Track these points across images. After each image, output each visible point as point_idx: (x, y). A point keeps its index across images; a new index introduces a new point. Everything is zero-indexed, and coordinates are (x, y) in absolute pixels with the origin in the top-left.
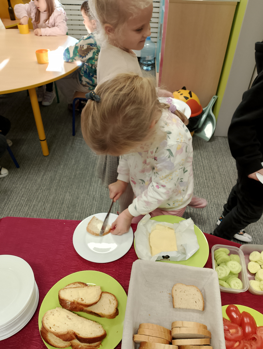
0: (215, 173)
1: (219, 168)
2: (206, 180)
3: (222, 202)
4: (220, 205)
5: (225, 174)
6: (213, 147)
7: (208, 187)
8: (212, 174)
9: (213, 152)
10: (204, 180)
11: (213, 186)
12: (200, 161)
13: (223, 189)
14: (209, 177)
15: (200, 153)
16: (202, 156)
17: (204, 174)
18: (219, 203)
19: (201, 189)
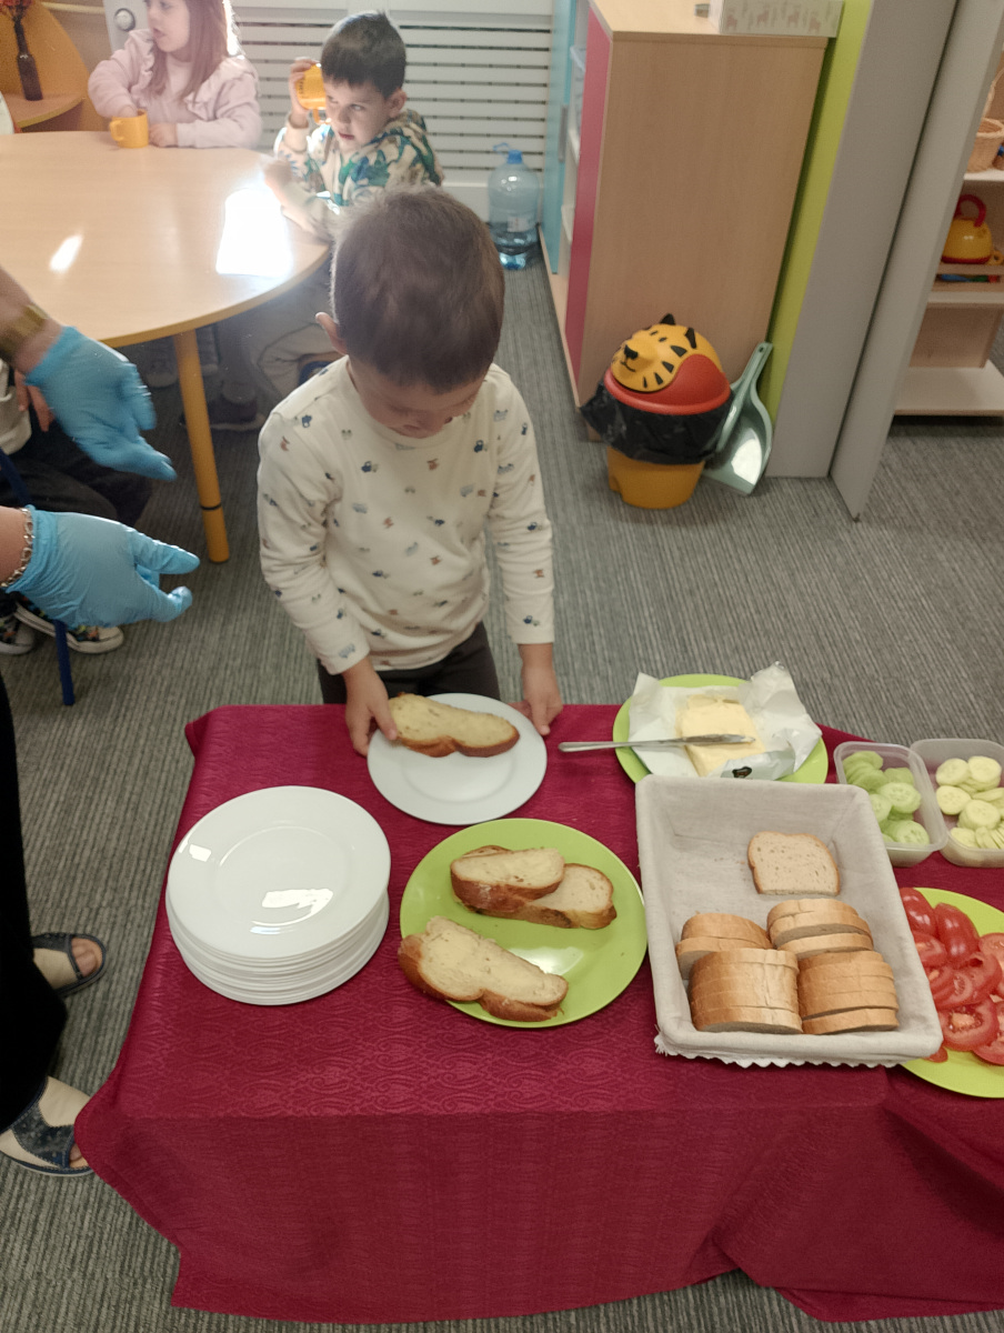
0: (784, 592)
1: (793, 574)
2: (758, 612)
3: (816, 677)
4: (811, 686)
5: (816, 591)
6: (768, 510)
7: (767, 633)
8: (773, 594)
9: (770, 526)
10: (751, 614)
11: (782, 631)
12: (731, 557)
13: (813, 637)
14: (765, 605)
15: (728, 531)
16: (737, 540)
17: (749, 597)
18: (808, 680)
19: (746, 642)
